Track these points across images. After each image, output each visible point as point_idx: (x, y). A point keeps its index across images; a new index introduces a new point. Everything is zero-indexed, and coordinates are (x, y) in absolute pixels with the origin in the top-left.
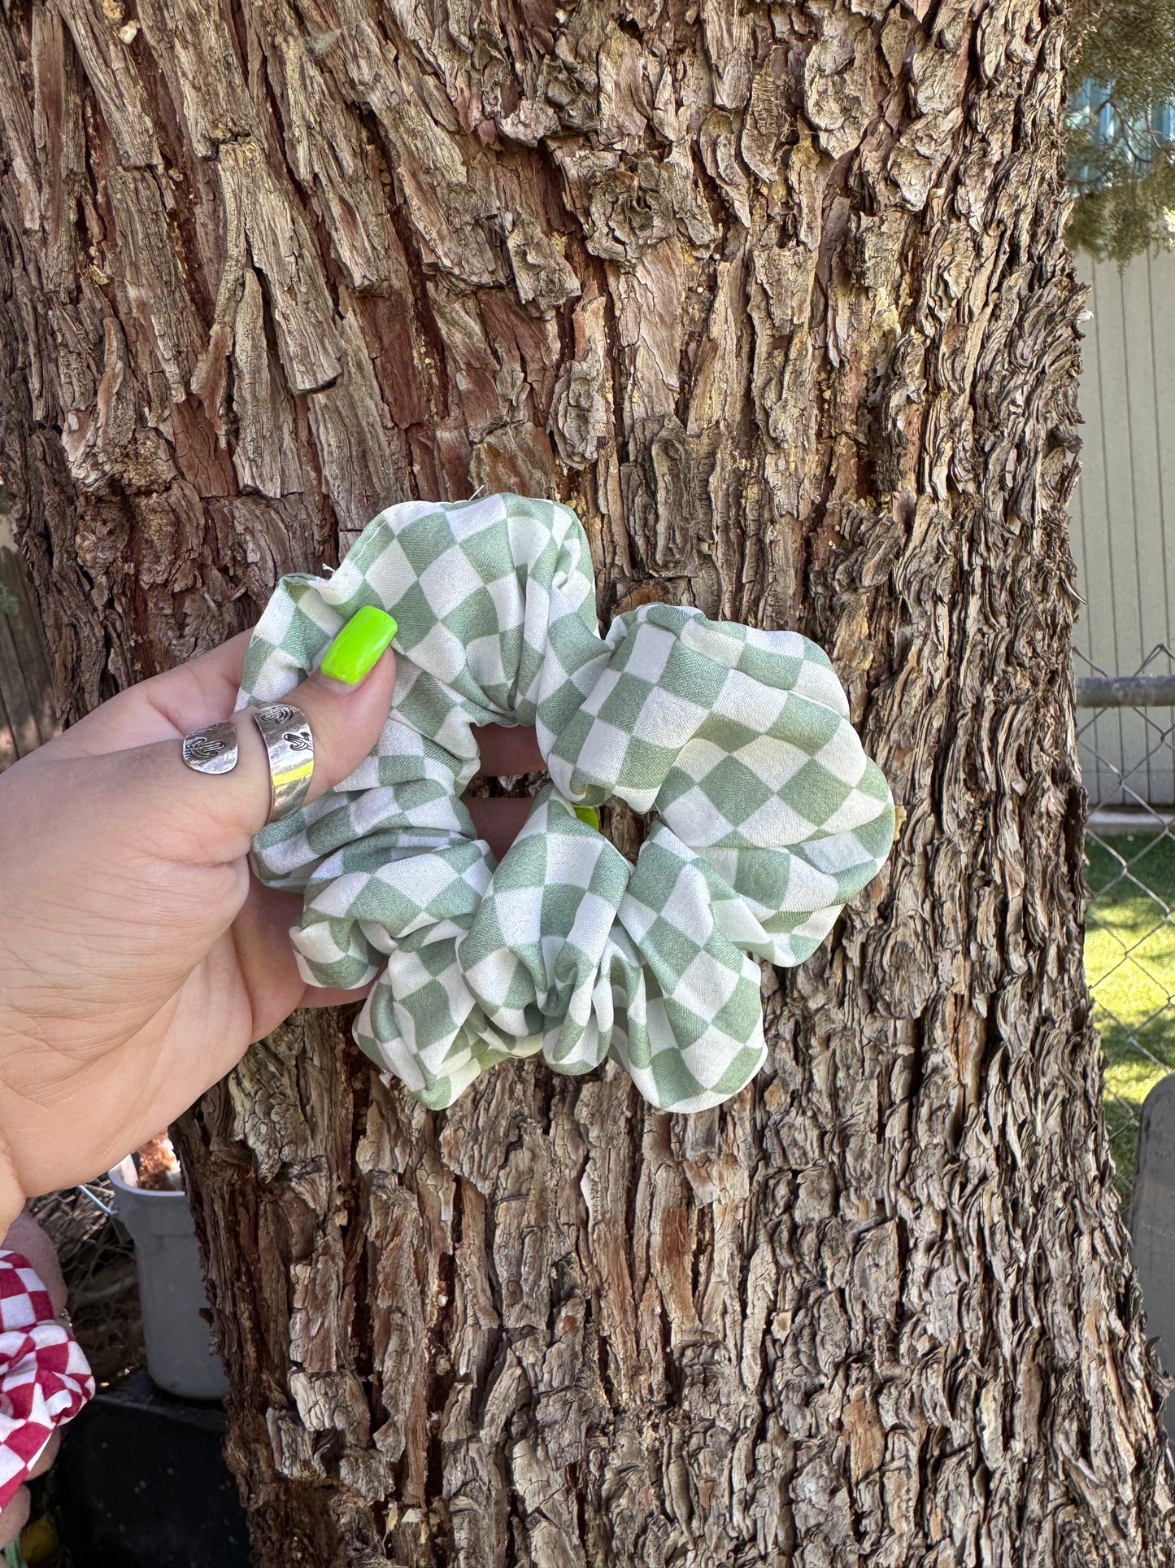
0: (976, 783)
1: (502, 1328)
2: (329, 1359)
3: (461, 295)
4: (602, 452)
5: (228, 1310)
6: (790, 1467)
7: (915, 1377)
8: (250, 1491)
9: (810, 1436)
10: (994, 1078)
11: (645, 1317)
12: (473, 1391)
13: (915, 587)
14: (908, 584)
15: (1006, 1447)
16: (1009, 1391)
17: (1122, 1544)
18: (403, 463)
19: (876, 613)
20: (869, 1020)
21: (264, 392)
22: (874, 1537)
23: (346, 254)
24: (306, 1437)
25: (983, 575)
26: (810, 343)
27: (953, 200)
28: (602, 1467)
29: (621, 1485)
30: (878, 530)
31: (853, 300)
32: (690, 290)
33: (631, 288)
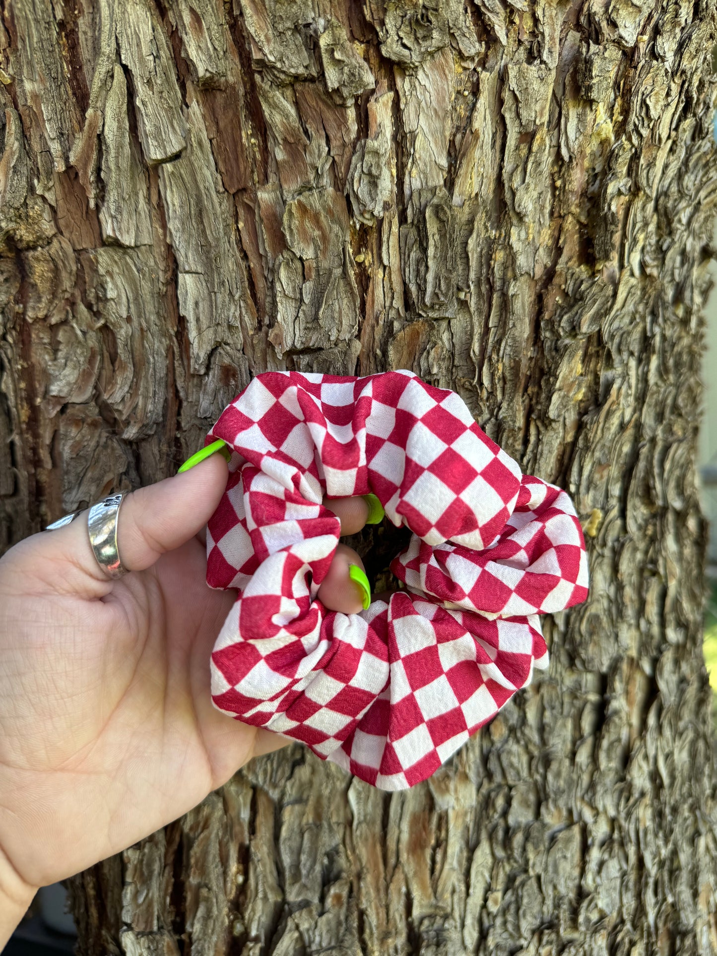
0: (650, 499)
1: (284, 901)
2: (151, 921)
3: (281, 85)
4: (387, 214)
7: (587, 940)
10: (652, 720)
11: (394, 896)
12: (262, 949)
13: (616, 340)
14: (612, 337)
16: (650, 948)
18: (231, 221)
19: (587, 359)
20: (568, 673)
21: (125, 164)
23: (193, 52)
25: (661, 341)
26: (547, 142)
27: (653, 46)
30: (595, 289)
31: (580, 110)
32: (459, 92)
33: (413, 87)
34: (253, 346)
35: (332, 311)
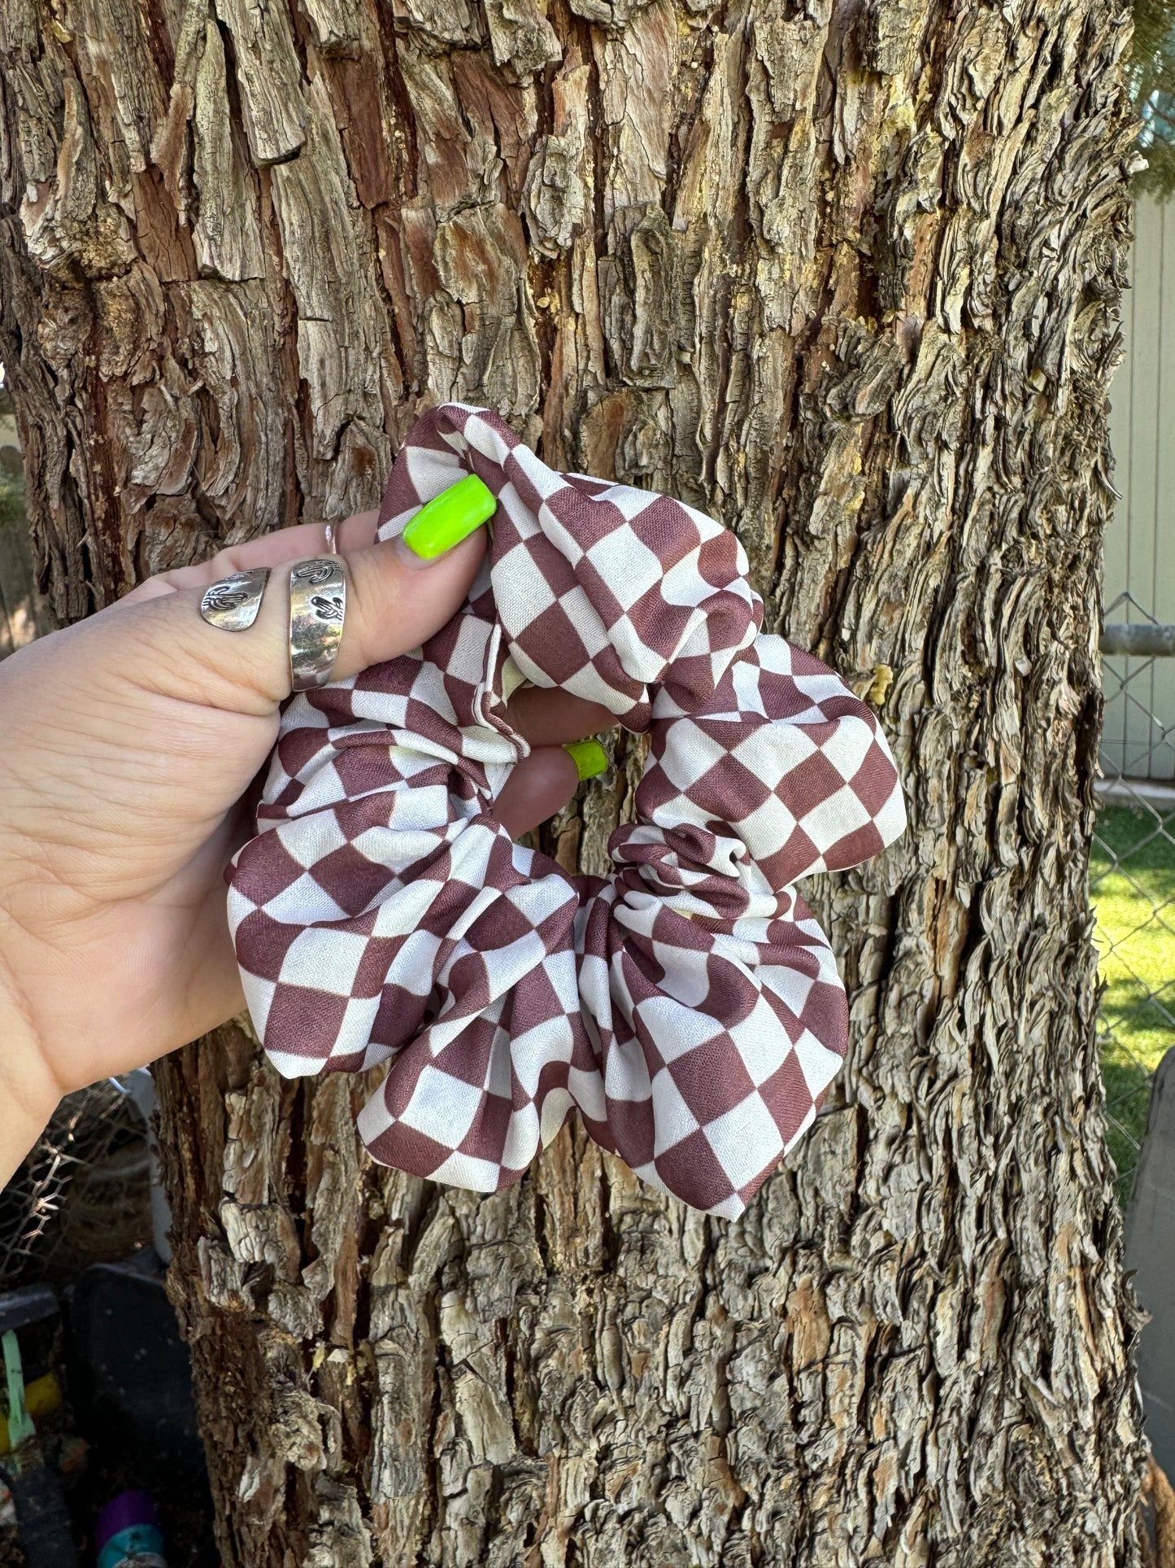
0: (975, 657)
2: (261, 1192)
3: (433, 56)
4: (578, 241)
5: (170, 1140)
6: (729, 1349)
7: (867, 1272)
8: (189, 1324)
9: (752, 1319)
10: (973, 973)
11: (585, 1181)
12: (404, 1237)
13: (916, 424)
14: (908, 420)
15: (961, 1357)
16: (969, 1301)
17: (1077, 1469)
18: (367, 249)
19: (872, 451)
20: (839, 895)
21: (226, 164)
22: (813, 1428)
23: (312, 6)
24: (236, 1268)
25: (997, 427)
26: (813, 135)
28: (532, 1326)
29: (551, 1347)
30: (876, 351)
31: (864, 87)
32: (683, 64)
33: (618, 57)
34: (397, 422)
35: (503, 375)
